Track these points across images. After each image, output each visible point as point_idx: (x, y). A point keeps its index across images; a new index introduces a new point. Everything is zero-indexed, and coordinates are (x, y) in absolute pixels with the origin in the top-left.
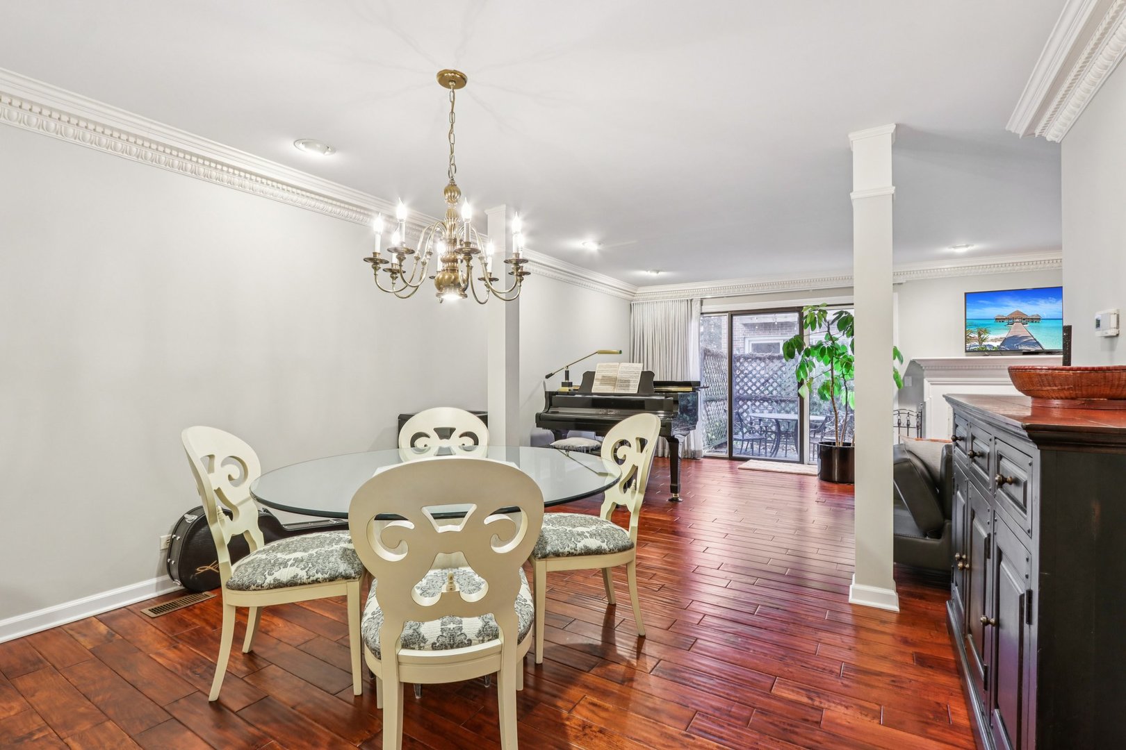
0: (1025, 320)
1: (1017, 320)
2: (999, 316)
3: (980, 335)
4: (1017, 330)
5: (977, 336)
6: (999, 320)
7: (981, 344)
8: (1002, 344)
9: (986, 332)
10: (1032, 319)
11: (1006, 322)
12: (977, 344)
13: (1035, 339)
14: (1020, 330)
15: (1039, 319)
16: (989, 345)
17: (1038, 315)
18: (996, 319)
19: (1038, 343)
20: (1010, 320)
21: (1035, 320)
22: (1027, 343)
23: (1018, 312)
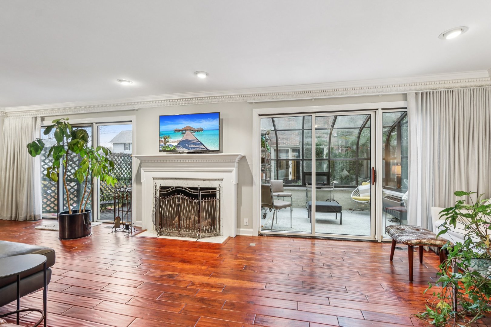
0: (193, 131)
1: (188, 131)
2: (177, 129)
3: (165, 139)
4: (188, 136)
5: (163, 140)
6: (177, 131)
7: (165, 144)
8: (178, 144)
9: (169, 137)
10: (197, 130)
11: (181, 132)
12: (163, 144)
13: (199, 141)
14: (189, 136)
15: (202, 130)
16: (170, 145)
17: (201, 128)
18: (175, 131)
19: (201, 143)
20: (184, 131)
21: (200, 130)
22: (194, 144)
23: (189, 127)
